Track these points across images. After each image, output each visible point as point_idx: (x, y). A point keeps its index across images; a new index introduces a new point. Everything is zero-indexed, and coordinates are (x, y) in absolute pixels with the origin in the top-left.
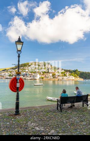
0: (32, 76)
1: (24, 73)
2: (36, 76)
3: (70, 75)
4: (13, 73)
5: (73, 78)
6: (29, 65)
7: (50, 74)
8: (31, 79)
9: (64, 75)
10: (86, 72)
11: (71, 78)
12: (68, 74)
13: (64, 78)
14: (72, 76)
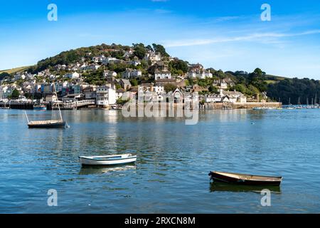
0: (88, 95)
1: (65, 84)
2: (102, 94)
3: (231, 90)
4: (29, 87)
5: (243, 101)
6: (86, 57)
7: (157, 88)
8: (85, 106)
9: (210, 89)
10: (295, 79)
11: (234, 101)
12: (224, 86)
13: (208, 100)
14: (237, 95)
